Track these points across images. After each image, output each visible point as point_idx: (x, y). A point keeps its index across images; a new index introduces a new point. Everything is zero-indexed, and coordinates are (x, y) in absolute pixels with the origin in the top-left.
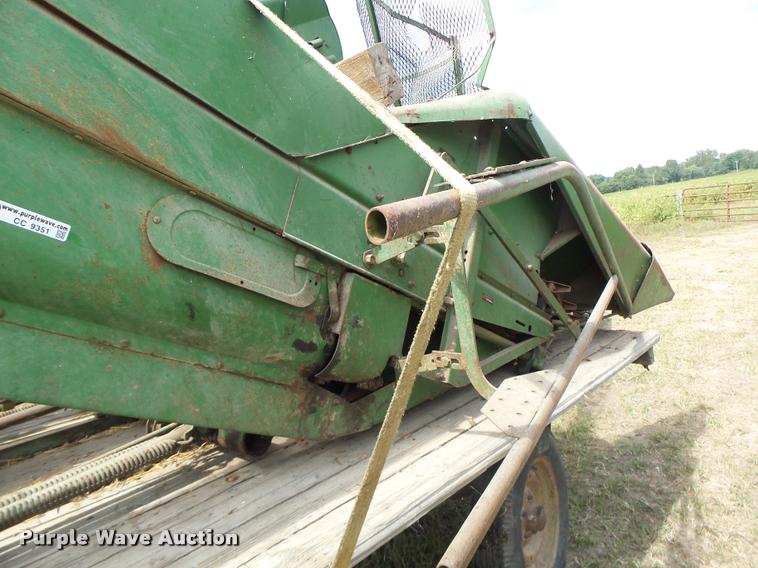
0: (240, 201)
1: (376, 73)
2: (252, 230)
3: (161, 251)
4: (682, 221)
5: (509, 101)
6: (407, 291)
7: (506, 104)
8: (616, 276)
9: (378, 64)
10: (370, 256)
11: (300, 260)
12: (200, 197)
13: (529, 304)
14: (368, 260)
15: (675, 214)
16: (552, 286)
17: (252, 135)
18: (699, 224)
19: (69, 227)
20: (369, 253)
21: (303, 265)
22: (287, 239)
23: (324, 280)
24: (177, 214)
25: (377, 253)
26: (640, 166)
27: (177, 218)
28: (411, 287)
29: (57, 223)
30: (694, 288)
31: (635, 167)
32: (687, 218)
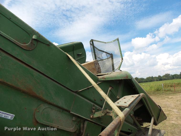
0: (60, 104)
1: (95, 67)
2: (62, 111)
3: (37, 120)
4: (164, 91)
5: (127, 75)
6: (101, 124)
7: (126, 76)
8: (153, 117)
9: (96, 65)
10: (92, 116)
11: (74, 119)
12: (50, 104)
13: (131, 124)
14: (91, 117)
15: (162, 89)
16: (137, 118)
17: (65, 87)
18: (168, 92)
19: (14, 115)
20: (92, 115)
21: (75, 120)
22: (71, 113)
23: (79, 123)
24: (43, 109)
25: (94, 115)
26: (152, 76)
27: (43, 110)
28: (102, 123)
29: (11, 115)
30: (169, 111)
31: (151, 77)
32: (165, 91)
